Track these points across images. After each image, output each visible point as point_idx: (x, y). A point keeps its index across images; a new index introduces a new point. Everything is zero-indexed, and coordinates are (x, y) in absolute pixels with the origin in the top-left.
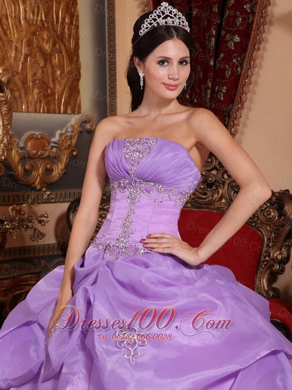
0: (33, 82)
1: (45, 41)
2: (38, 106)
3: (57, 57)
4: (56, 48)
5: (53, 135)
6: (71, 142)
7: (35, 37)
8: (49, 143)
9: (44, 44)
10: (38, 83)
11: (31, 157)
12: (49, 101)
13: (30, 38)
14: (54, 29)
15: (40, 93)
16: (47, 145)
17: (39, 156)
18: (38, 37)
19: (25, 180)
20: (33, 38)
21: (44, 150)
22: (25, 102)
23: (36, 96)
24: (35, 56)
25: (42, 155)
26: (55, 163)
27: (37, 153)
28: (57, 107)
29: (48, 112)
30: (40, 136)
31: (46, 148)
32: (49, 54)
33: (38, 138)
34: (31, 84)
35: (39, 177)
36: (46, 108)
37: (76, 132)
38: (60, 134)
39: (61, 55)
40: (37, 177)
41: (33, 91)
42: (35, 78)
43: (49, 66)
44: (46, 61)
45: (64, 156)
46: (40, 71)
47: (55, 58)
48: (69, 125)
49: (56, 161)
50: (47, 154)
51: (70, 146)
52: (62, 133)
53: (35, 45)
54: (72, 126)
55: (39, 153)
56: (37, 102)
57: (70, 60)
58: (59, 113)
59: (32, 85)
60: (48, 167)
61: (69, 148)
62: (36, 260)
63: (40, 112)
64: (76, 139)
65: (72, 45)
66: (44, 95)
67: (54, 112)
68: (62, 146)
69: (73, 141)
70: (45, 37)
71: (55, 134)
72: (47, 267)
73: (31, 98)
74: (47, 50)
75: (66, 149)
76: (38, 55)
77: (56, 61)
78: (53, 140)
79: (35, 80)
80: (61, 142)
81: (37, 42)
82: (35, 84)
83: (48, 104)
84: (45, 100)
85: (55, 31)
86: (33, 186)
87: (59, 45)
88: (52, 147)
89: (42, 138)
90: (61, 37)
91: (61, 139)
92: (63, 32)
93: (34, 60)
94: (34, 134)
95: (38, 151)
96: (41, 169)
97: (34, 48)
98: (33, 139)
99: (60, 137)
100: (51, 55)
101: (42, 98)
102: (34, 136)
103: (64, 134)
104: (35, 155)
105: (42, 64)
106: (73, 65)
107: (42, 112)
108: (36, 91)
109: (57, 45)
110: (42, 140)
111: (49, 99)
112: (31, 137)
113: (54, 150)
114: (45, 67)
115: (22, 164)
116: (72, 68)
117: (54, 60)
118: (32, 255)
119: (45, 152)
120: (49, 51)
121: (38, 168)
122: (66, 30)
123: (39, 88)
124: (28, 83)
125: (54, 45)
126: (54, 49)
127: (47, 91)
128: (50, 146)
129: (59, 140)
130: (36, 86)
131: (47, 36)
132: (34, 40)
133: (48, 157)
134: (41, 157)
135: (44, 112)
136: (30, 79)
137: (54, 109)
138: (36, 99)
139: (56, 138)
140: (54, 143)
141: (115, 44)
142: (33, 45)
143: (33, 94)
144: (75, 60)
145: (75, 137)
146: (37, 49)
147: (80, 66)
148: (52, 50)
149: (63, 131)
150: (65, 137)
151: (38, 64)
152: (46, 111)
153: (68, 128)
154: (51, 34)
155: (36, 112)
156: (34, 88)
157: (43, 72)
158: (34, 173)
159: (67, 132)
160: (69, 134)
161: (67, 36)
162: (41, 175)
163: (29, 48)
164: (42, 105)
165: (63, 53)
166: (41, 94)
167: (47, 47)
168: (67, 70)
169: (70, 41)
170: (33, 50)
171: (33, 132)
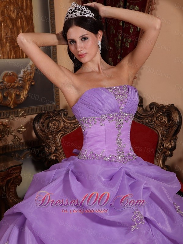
0: (6, 39)
1: (12, 12)
2: (10, 54)
3: (20, 22)
4: (19, 16)
5: (19, 73)
6: (31, 77)
7: (6, 10)
8: (17, 78)
9: (12, 14)
10: (9, 40)
11: (7, 88)
12: (16, 51)
13: (3, 10)
14: (17, 3)
15: (10, 45)
16: (16, 79)
17: (12, 87)
18: (8, 9)
19: (4, 103)
20: (5, 10)
21: (15, 83)
22: (2, 52)
23: (8, 48)
24: (7, 22)
25: (13, 86)
26: (22, 91)
27: (10, 85)
28: (21, 54)
29: (16, 58)
30: (11, 74)
31: (16, 81)
32: (15, 20)
33: (11, 76)
34: (4, 41)
35: (12, 100)
36: (14, 55)
37: (33, 69)
38: (24, 72)
39: (22, 20)
40: (11, 101)
41: (6, 44)
42: (7, 36)
43: (15, 28)
44: (13, 24)
45: (27, 85)
46: (10, 31)
47: (19, 22)
48: (29, 65)
49: (22, 89)
50: (17, 85)
51: (30, 79)
52: (25, 71)
53: (6, 14)
54: (31, 66)
55: (12, 85)
56: (9, 52)
57: (28, 23)
58: (23, 58)
59: (6, 41)
60: (18, 93)
61: (29, 80)
62: (13, 154)
63: (11, 58)
64: (34, 74)
65: (29, 13)
66: (13, 47)
67: (20, 58)
68: (26, 79)
69: (32, 76)
70: (12, 8)
71: (21, 72)
72: (20, 157)
73: (5, 49)
74: (13, 18)
75: (28, 81)
76: (8, 21)
77: (19, 24)
78: (20, 76)
79: (7, 38)
80: (24, 77)
81: (7, 12)
82: (7, 40)
83: (15, 53)
84: (13, 50)
85: (18, 5)
86: (9, 106)
87: (21, 14)
88: (20, 80)
89: (13, 75)
90: (22, 8)
91: (25, 75)
92: (22, 5)
93: (6, 24)
94: (8, 73)
95: (11, 84)
96: (13, 95)
97: (6, 17)
98: (7, 76)
99: (24, 74)
100: (16, 20)
101: (12, 49)
102: (8, 74)
103: (26, 72)
104: (9, 86)
105: (11, 27)
106: (30, 26)
107: (12, 58)
108: (8, 44)
109: (20, 14)
110: (14, 77)
111: (16, 49)
112: (6, 75)
113: (21, 82)
114: (13, 29)
115: (2, 93)
116: (29, 28)
117: (18, 24)
118: (10, 151)
119: (15, 84)
120: (15, 18)
121: (11, 95)
122: (24, 3)
123: (10, 43)
124: (3, 40)
125: (18, 14)
126: (18, 16)
127: (15, 44)
128: (18, 80)
129: (23, 76)
130: (7, 41)
131: (13, 8)
132: (5, 11)
133: (18, 87)
134: (13, 87)
135: (13, 58)
136: (4, 37)
137: (20, 55)
138: (8, 50)
139: (21, 74)
140: (20, 77)
141: (54, 11)
142: (5, 15)
143: (6, 47)
144: (31, 23)
145: (33, 72)
146: (8, 17)
147: (34, 26)
148: (17, 17)
149: (26, 69)
150: (27, 73)
151: (8, 27)
152: (14, 57)
153: (28, 67)
154: (15, 7)
155: (8, 58)
156: (6, 43)
157: (12, 32)
158: (9, 98)
159: (28, 70)
160: (29, 71)
161: (25, 7)
162: (13, 99)
163: (3, 17)
164: (12, 53)
165: (23, 19)
166: (11, 47)
167: (13, 15)
168: (27, 30)
169: (27, 10)
170: (5, 18)
171: (7, 72)
